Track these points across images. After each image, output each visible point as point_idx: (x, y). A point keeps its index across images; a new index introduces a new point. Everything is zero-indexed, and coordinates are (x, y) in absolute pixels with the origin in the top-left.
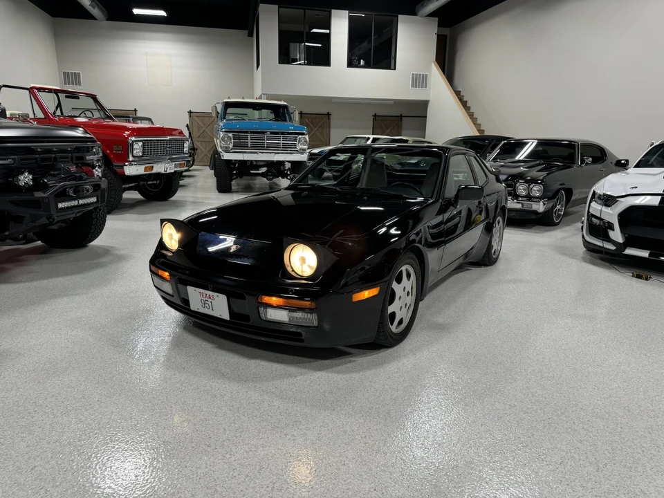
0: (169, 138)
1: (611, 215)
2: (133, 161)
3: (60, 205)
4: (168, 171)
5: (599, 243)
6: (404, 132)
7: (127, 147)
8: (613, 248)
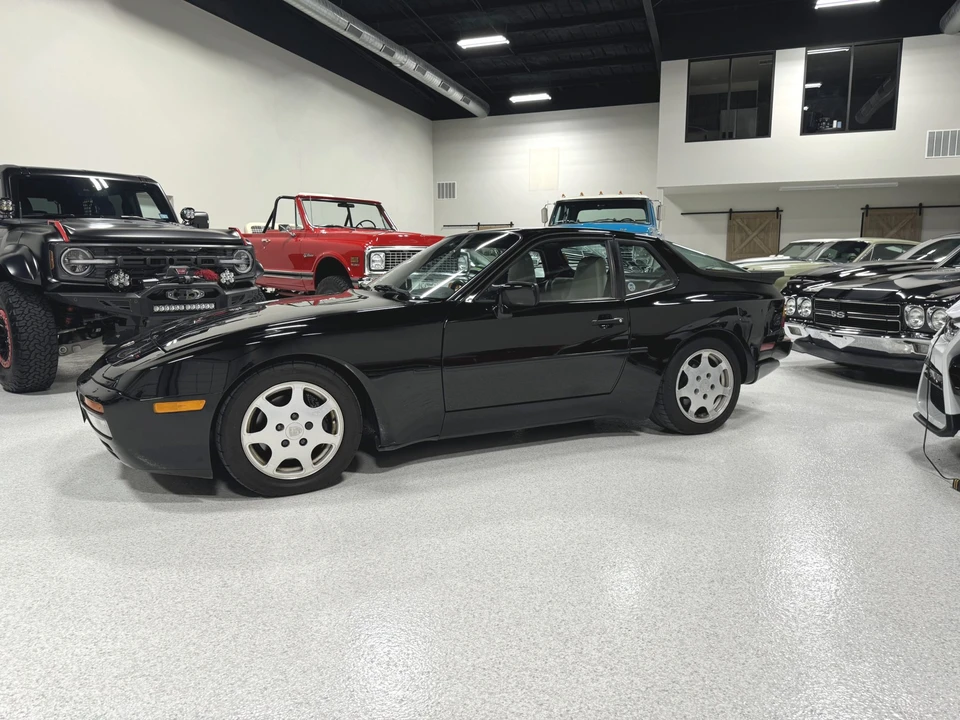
2: (370, 275)
3: (157, 309)
5: (926, 413)
6: (925, 233)
7: (364, 260)
8: (943, 425)
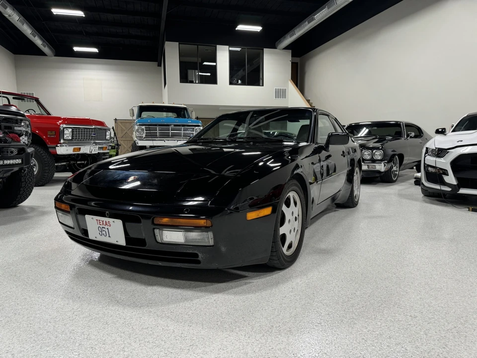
0: (94, 127)
1: (444, 163)
2: (63, 143)
4: (93, 152)
5: (437, 187)
7: (59, 134)
8: (449, 189)
